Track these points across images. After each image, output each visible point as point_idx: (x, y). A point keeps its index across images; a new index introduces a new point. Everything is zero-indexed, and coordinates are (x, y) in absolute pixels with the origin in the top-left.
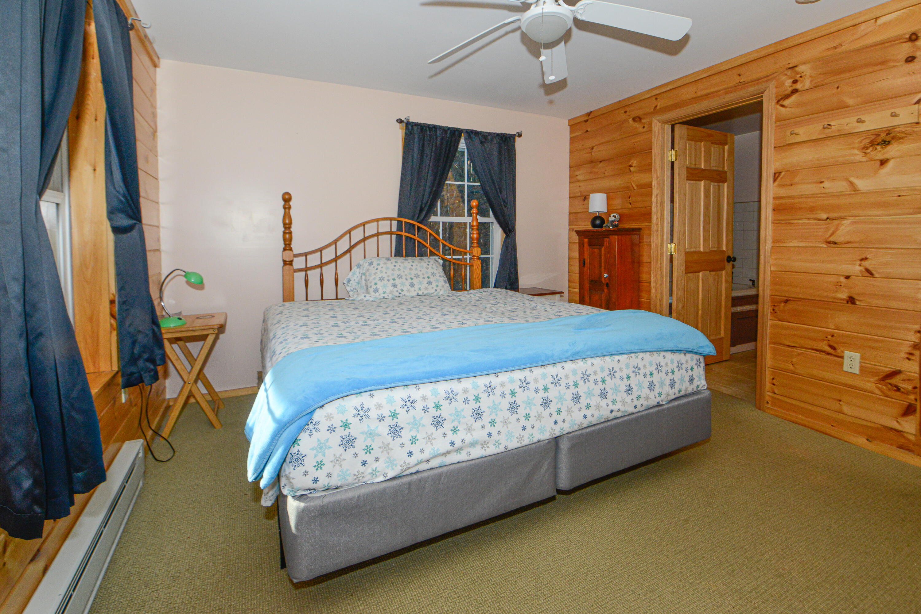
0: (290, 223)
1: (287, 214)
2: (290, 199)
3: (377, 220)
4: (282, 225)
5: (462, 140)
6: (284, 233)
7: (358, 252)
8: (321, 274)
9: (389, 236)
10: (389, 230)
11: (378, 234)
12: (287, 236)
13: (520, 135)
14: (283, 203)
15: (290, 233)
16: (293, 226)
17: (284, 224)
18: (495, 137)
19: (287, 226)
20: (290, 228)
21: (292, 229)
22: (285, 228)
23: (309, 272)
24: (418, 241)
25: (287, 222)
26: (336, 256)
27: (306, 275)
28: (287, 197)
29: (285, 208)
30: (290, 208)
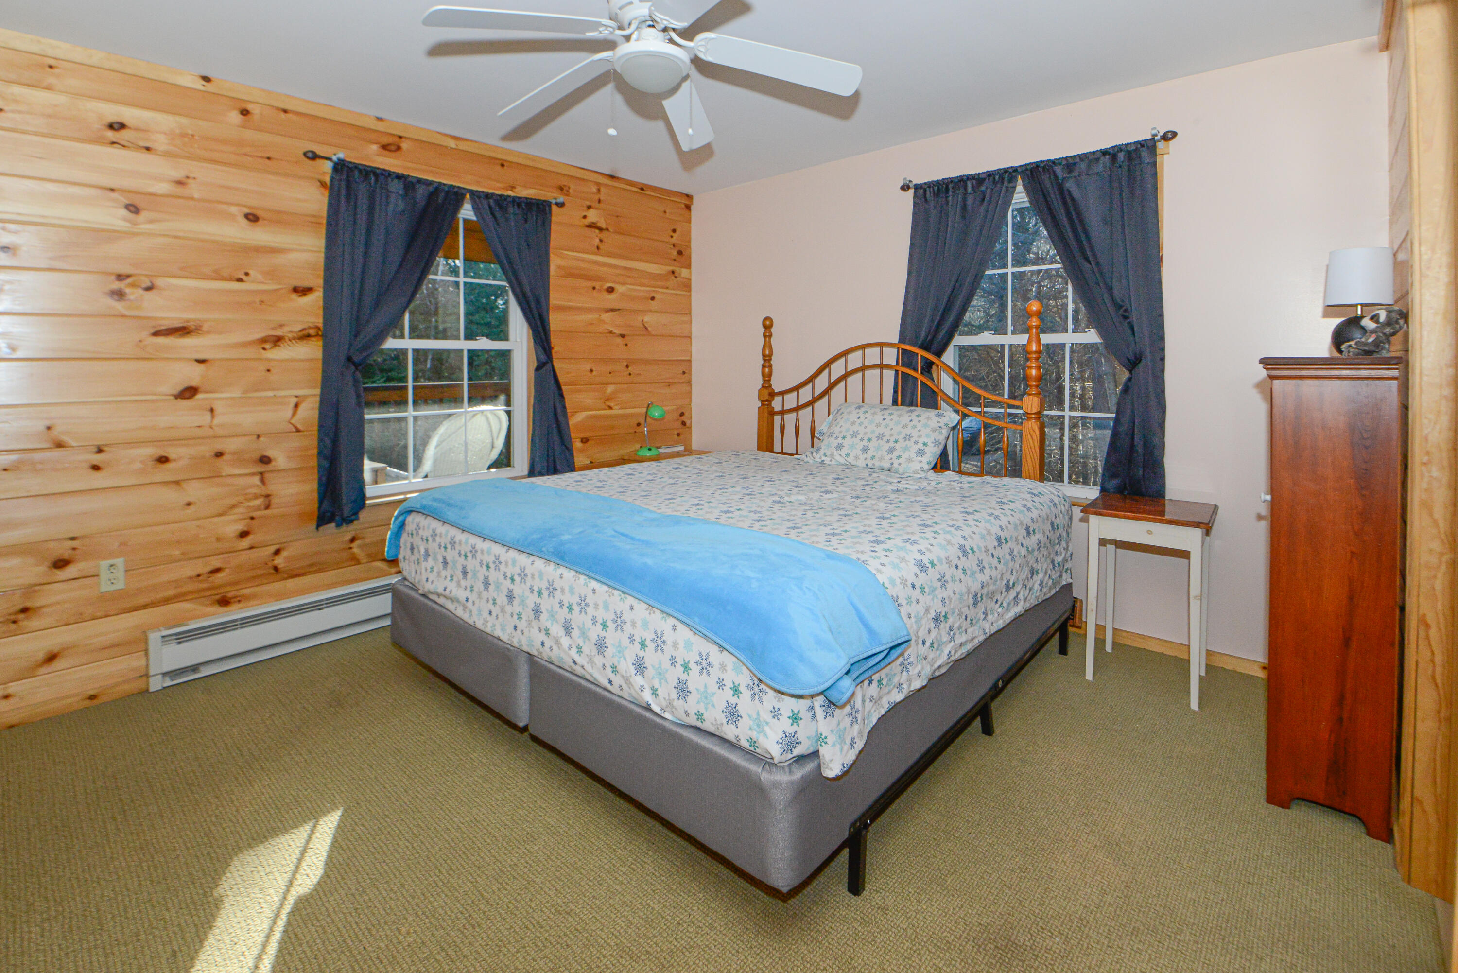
0: (771, 355)
1: (767, 344)
2: (771, 325)
3: (863, 347)
4: (761, 357)
5: (1020, 188)
6: (764, 367)
7: (838, 392)
8: (797, 420)
9: (878, 371)
10: (878, 362)
11: (863, 369)
12: (767, 370)
13: (1169, 136)
14: (763, 330)
15: (770, 367)
16: (773, 357)
17: (764, 356)
18: (1098, 160)
19: (767, 358)
20: (770, 360)
21: (772, 362)
22: (765, 360)
23: (786, 416)
24: (921, 381)
25: (767, 352)
26: (813, 397)
27: (783, 419)
28: (768, 323)
29: (765, 336)
30: (771, 336)
